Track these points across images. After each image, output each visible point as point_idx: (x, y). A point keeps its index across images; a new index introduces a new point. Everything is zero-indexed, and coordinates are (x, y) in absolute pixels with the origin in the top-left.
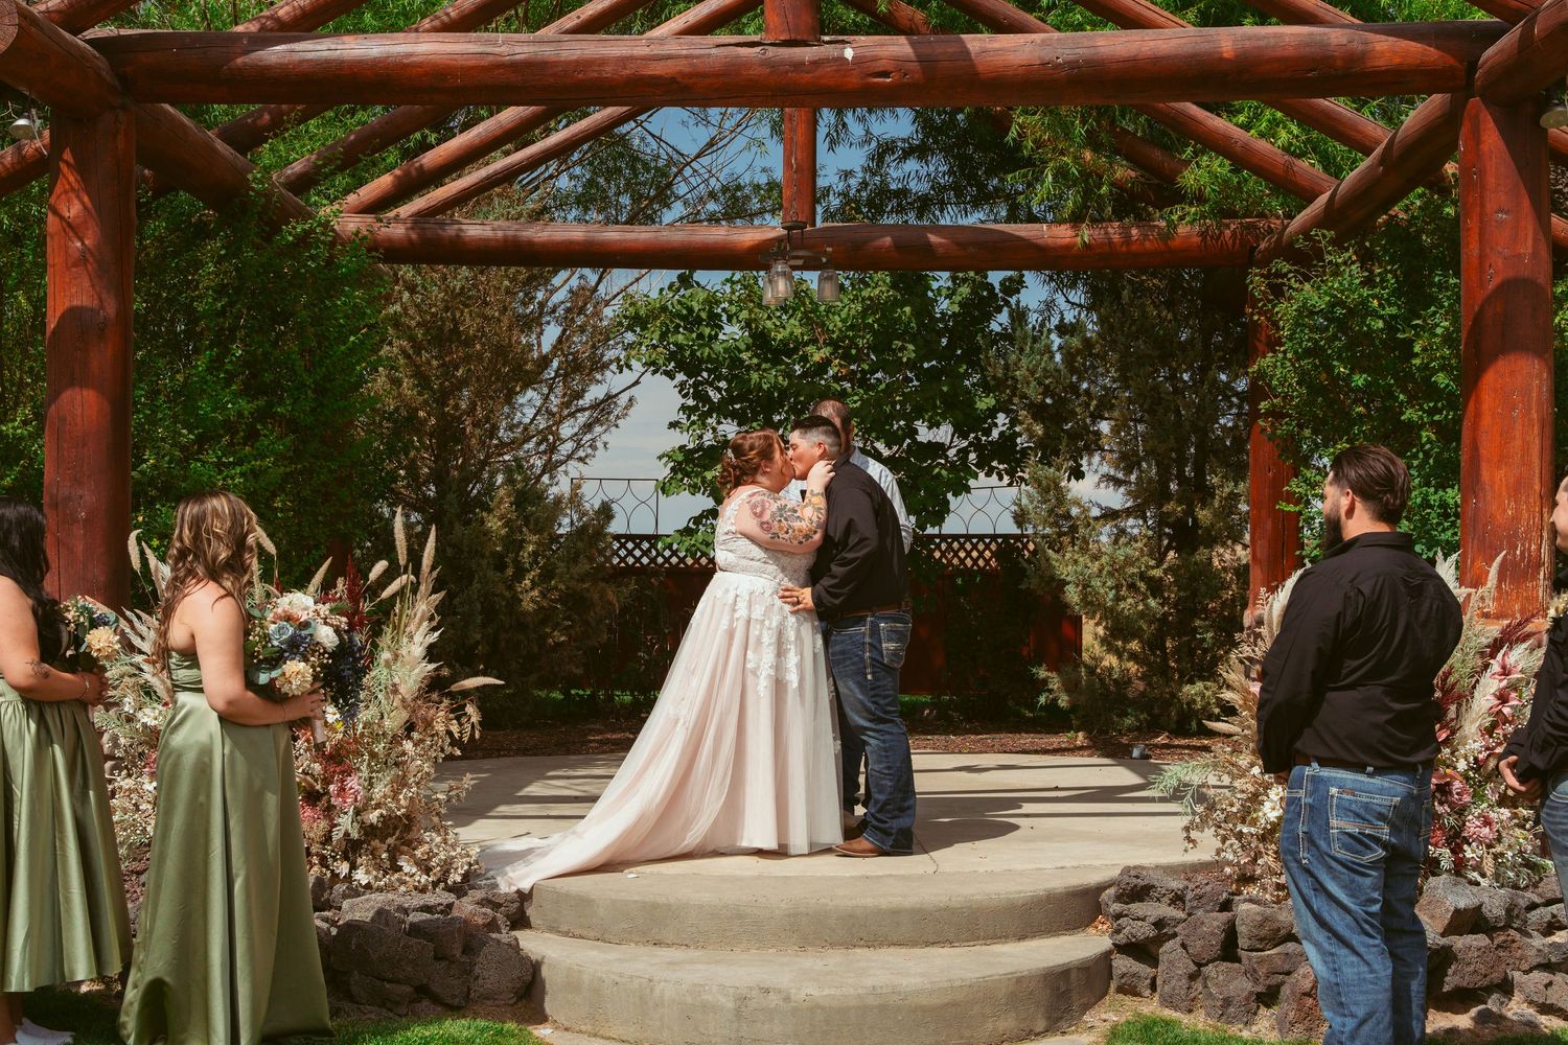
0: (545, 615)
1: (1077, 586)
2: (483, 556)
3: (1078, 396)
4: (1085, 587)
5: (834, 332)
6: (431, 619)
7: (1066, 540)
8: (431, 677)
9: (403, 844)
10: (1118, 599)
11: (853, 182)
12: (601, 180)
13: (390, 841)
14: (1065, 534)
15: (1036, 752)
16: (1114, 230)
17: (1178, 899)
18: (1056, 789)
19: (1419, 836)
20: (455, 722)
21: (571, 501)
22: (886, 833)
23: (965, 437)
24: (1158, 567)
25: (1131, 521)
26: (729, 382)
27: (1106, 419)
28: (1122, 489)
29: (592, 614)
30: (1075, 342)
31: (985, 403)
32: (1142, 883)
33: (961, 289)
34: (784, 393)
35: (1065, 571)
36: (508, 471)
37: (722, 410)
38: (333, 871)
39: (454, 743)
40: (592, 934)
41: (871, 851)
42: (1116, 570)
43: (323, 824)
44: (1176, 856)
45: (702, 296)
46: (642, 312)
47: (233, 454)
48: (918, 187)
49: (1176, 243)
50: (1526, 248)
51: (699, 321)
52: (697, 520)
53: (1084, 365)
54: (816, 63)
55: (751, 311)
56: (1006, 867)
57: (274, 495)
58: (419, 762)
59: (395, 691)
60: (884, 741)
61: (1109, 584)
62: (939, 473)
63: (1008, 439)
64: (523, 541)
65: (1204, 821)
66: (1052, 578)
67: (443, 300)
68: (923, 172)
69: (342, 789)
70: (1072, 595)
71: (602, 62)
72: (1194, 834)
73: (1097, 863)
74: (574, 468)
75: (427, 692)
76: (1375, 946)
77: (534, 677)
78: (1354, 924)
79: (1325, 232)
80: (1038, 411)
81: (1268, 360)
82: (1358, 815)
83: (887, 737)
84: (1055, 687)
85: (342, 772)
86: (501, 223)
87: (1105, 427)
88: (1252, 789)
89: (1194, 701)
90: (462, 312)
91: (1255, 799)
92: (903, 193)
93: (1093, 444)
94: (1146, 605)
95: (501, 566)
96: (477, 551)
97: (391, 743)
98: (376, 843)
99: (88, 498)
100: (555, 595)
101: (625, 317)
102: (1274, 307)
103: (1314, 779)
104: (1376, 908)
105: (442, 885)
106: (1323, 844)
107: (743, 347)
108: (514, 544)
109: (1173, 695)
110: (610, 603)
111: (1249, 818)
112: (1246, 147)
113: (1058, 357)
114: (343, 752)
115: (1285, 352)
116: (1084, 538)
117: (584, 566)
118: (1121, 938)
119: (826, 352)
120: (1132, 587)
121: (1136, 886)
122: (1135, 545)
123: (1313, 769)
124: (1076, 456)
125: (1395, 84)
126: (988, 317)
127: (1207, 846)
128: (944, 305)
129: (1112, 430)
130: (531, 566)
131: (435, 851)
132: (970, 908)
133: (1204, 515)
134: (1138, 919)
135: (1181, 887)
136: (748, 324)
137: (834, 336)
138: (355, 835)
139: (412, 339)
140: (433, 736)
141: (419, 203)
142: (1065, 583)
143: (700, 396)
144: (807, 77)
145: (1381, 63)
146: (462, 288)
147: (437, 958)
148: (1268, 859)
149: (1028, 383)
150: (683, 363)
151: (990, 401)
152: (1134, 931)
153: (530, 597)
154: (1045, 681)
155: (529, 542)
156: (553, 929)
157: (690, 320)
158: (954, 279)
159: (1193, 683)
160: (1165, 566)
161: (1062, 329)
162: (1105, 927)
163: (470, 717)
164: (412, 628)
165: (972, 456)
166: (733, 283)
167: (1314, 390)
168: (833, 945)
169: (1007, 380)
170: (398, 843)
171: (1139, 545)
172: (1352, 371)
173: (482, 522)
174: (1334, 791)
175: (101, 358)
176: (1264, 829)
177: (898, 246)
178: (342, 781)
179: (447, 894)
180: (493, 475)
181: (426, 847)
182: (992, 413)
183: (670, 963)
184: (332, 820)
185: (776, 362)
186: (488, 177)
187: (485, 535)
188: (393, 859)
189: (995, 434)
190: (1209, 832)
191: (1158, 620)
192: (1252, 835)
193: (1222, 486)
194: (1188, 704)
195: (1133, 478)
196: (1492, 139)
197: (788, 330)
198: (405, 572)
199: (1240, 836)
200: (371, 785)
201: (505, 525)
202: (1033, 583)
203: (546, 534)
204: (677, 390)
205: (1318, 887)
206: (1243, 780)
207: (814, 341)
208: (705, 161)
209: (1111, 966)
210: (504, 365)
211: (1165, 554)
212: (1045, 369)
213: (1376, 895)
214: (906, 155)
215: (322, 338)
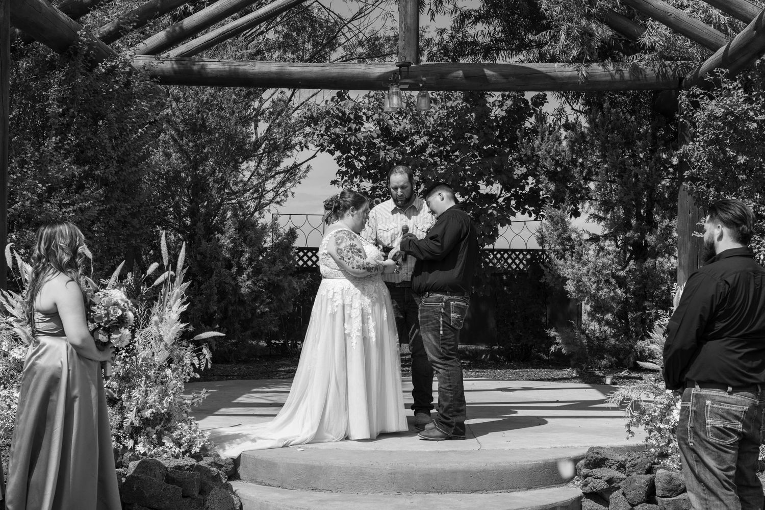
0: (255, 296)
1: (574, 281)
2: (218, 260)
3: (576, 167)
4: (578, 281)
5: (429, 127)
6: (183, 297)
7: (568, 254)
8: (183, 332)
9: (165, 430)
10: (598, 289)
11: (446, 36)
12: (294, 34)
13: (158, 427)
14: (567, 250)
15: (548, 380)
16: (596, 68)
17: (621, 466)
18: (558, 402)
19: (760, 430)
20: (196, 358)
21: (272, 227)
22: (449, 425)
23: (509, 191)
24: (623, 270)
25: (607, 242)
26: (367, 157)
27: (593, 181)
28: (602, 223)
29: (284, 295)
31: (520, 170)
32: (600, 457)
33: (507, 102)
35: (567, 272)
36: (235, 211)
37: (363, 173)
38: (124, 445)
39: (196, 370)
40: (276, 483)
41: (441, 437)
42: (598, 271)
43: (118, 417)
44: (622, 441)
45: (351, 105)
46: (315, 115)
47: (69, 198)
48: (484, 40)
51: (349, 120)
53: (580, 148)
55: (380, 115)
56: (521, 447)
57: (93, 223)
58: (175, 382)
59: (161, 339)
60: (448, 371)
61: (593, 280)
62: (492, 212)
63: (535, 191)
64: (243, 251)
65: (639, 421)
66: (559, 276)
67: (196, 107)
68: (486, 32)
69: (130, 397)
70: (570, 287)
72: (633, 429)
73: (576, 445)
74: (273, 208)
75: (180, 341)
76: (731, 495)
77: (249, 332)
78: (718, 482)
79: (723, 70)
80: (552, 176)
81: (689, 146)
82: (722, 417)
83: (449, 368)
84: (560, 341)
85: (130, 387)
86: (231, 60)
87: (592, 185)
88: (666, 402)
89: (644, 351)
90: (208, 114)
91: (668, 408)
92: (475, 43)
93: (586, 196)
94: (615, 293)
95: (229, 267)
96: (215, 257)
97: (159, 370)
98: (149, 429)
100: (261, 284)
101: (305, 117)
102: (693, 114)
103: (697, 396)
104: (732, 473)
105: (188, 454)
106: (702, 434)
107: (375, 136)
108: (237, 253)
109: (631, 347)
110: (295, 289)
111: (664, 419)
112: (676, 18)
113: (564, 143)
114: (130, 375)
115: (699, 141)
116: (578, 252)
117: (280, 266)
118: (587, 489)
119: (425, 139)
120: (607, 282)
121: (597, 459)
122: (609, 257)
123: (696, 390)
124: (575, 202)
126: (523, 119)
127: (640, 436)
128: (497, 112)
129: (596, 187)
130: (248, 266)
131: (184, 434)
132: (498, 470)
133: (651, 239)
134: (598, 478)
135: (623, 459)
136: (378, 122)
137: (430, 130)
138: (137, 424)
139: (177, 130)
140: (183, 366)
141: (182, 48)
142: (566, 279)
143: (350, 165)
146: (208, 100)
147: (184, 497)
148: (675, 444)
149: (546, 159)
150: (339, 145)
151: (524, 170)
152: (595, 485)
153: (246, 285)
154: (554, 338)
155: (246, 252)
156: (252, 481)
157: (344, 120)
158: (503, 96)
159: (644, 340)
160: (627, 269)
161: (567, 126)
162: (579, 483)
163: (205, 355)
164: (171, 302)
165: (513, 202)
166: (370, 97)
167: (716, 165)
168: (417, 491)
169: (533, 156)
170: (163, 429)
171: (611, 256)
172: (738, 153)
173: (218, 240)
174: (708, 402)
176: (674, 426)
177: (466, 76)
178: (130, 392)
179: (191, 459)
180: (225, 211)
181: (179, 432)
182: (525, 176)
183: (320, 501)
184: (123, 415)
185: (395, 145)
186: (223, 33)
187: (220, 247)
188: (159, 438)
189: (527, 189)
190: (642, 427)
191: (623, 301)
192: (667, 429)
193: (662, 222)
194: (640, 352)
195: (609, 216)
197: (402, 126)
198: (167, 270)
199: (659, 430)
200: (147, 394)
201: (232, 242)
202: (547, 279)
203: (256, 248)
204: (336, 161)
205: (698, 459)
206: (661, 397)
207: (418, 133)
208: (355, 23)
209: (581, 505)
210: (232, 146)
211: (627, 263)
212: (556, 151)
213: (734, 465)
214: (477, 20)
215: (122, 130)
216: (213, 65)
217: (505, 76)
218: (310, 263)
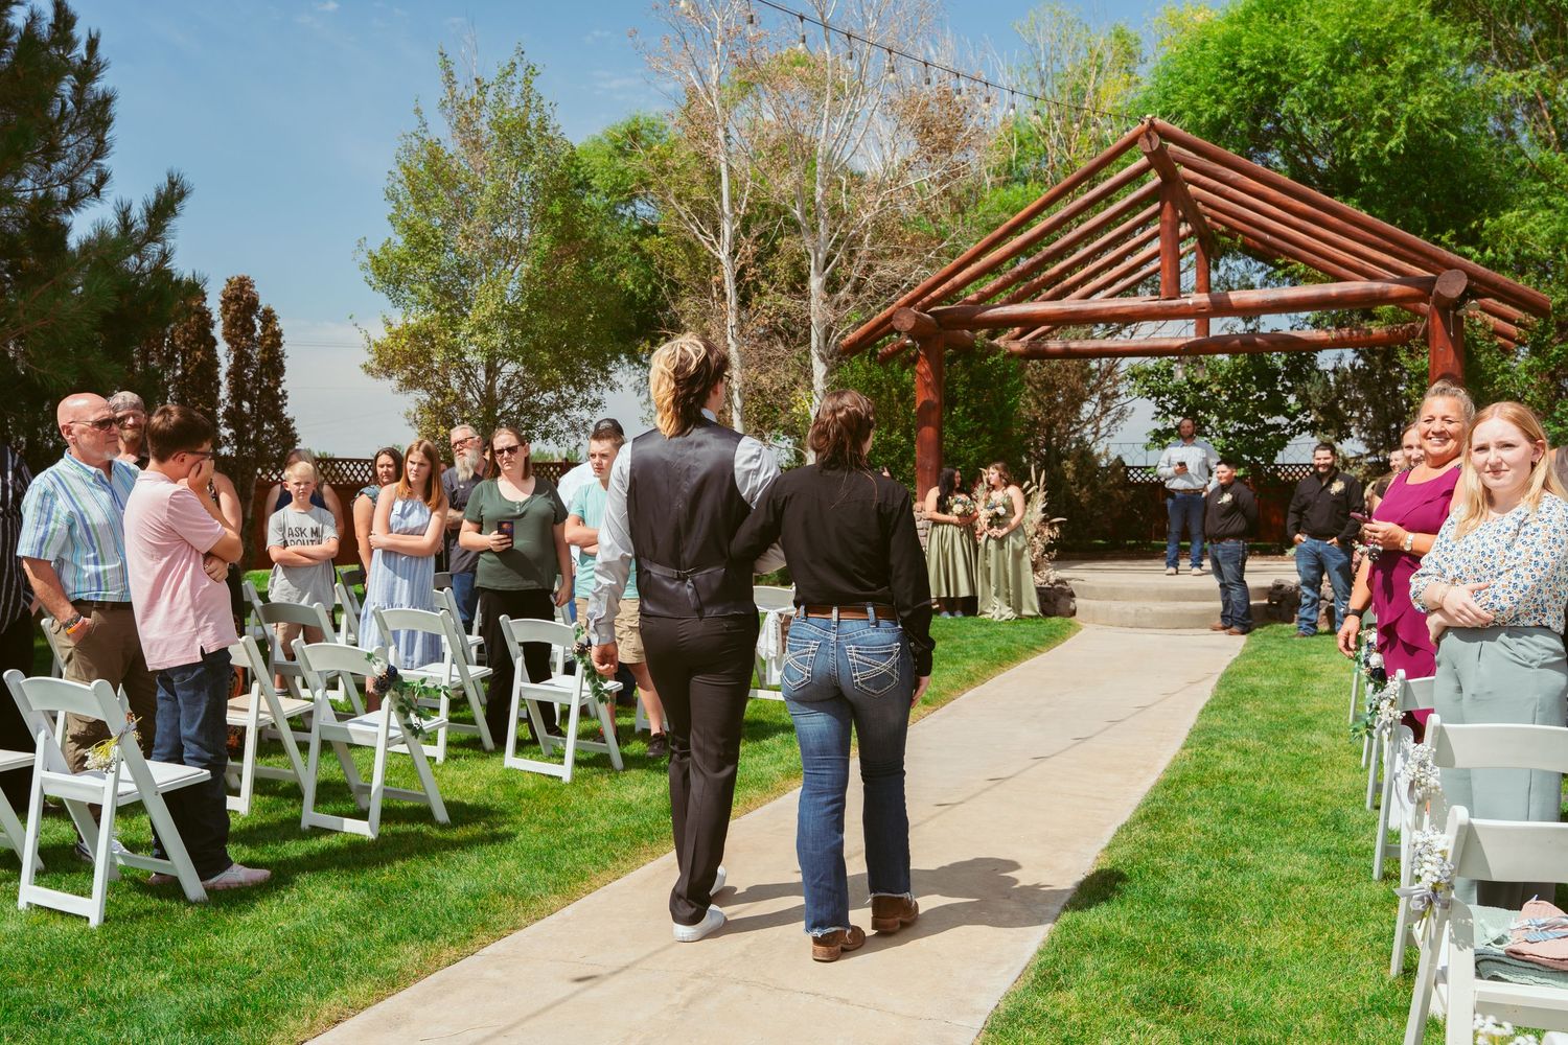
2: (1066, 479)
8: (1044, 517)
16: (1344, 332)
21: (1104, 455)
30: (1340, 378)
36: (1077, 442)
37: (1175, 412)
45: (1165, 363)
46: (1135, 373)
49: (1373, 336)
50: (1450, 361)
51: (1162, 374)
54: (1178, 306)
62: (1270, 439)
67: (1048, 372)
71: (1101, 310)
74: (1106, 439)
80: (1321, 409)
87: (1356, 415)
95: (1074, 484)
96: (1064, 477)
100: (1097, 496)
108: (1079, 474)
110: (1122, 498)
113: (1332, 384)
117: (1111, 483)
119: (1218, 387)
124: (1344, 428)
125: (1402, 301)
130: (1087, 483)
139: (1035, 387)
140: (1044, 537)
143: (1163, 407)
144: (1175, 311)
149: (1316, 397)
150: (1154, 393)
151: (1299, 406)
156: (1082, 598)
161: (1335, 371)
165: (1298, 429)
169: (1306, 396)
177: (1243, 343)
180: (1070, 444)
182: (1304, 410)
187: (1066, 470)
189: (1311, 418)
195: (1371, 438)
196: (1437, 321)
198: (1035, 485)
201: (1075, 466)
203: (1093, 469)
204: (1153, 405)
212: (1323, 391)
217: (1269, 342)
218: (1139, 479)
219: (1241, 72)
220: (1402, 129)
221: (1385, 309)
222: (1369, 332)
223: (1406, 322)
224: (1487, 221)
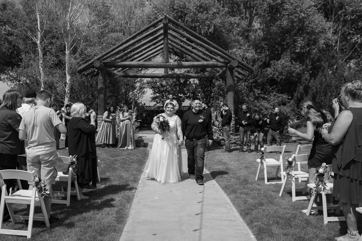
3: (197, 91)
6: (135, 115)
8: (135, 120)
16: (199, 74)
20: (137, 124)
21: (141, 103)
23: (184, 96)
26: (158, 90)
30: (196, 86)
31: (186, 92)
34: (164, 91)
37: (157, 93)
39: (137, 126)
45: (155, 80)
49: (206, 76)
50: (232, 82)
51: (155, 83)
52: (154, 105)
53: (197, 88)
54: (169, 65)
62: (181, 100)
63: (189, 96)
74: (140, 99)
80: (192, 93)
87: (199, 95)
99: (102, 104)
101: (147, 83)
107: (160, 86)
117: (142, 110)
119: (169, 87)
125: (221, 67)
126: (187, 82)
128: (182, 81)
143: (154, 91)
144: (167, 66)
145: (219, 65)
146: (129, 80)
149: (191, 90)
150: (153, 87)
156: (146, 141)
161: (195, 84)
163: (139, 123)
165: (185, 98)
169: (189, 89)
172: (221, 91)
175: (103, 91)
177: (176, 76)
182: (187, 93)
189: (188, 95)
196: (229, 72)
204: (152, 90)
212: (193, 88)
214: (178, 61)
215: (118, 87)
216: (131, 74)
217: (183, 76)
219: (174, 9)
220: (213, 27)
221: (208, 69)
222: (205, 75)
223: (213, 73)
224: (230, 51)
